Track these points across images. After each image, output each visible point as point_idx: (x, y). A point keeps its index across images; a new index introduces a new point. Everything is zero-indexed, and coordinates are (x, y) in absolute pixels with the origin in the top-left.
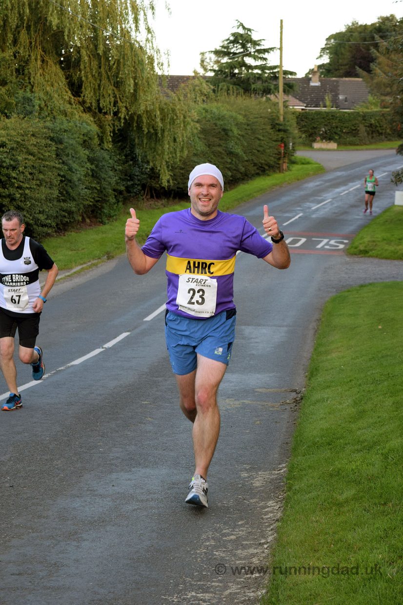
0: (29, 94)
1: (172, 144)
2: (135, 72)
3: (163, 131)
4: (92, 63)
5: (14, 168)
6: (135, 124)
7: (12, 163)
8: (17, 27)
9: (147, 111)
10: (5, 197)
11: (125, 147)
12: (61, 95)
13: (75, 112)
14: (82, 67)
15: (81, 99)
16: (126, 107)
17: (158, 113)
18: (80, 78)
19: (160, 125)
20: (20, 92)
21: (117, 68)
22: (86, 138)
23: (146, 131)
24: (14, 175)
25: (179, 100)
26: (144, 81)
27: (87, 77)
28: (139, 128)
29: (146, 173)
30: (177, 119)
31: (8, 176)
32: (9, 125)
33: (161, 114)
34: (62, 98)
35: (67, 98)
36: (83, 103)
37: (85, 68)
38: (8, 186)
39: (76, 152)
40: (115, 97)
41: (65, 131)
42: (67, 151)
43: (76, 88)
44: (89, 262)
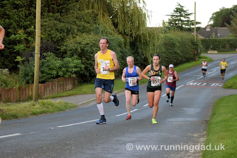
0: (98, 26)
1: (153, 47)
2: (139, 18)
3: (149, 41)
4: (122, 15)
5: (92, 53)
6: (138, 39)
7: (91, 51)
8: (94, 2)
9: (143, 34)
10: (88, 64)
11: (134, 48)
12: (110, 27)
13: (115, 34)
14: (118, 17)
15: (118, 29)
16: (135, 33)
17: (148, 34)
18: (117, 21)
19: (148, 39)
20: (95, 26)
21: (132, 17)
22: (119, 44)
23: (143, 41)
24: (92, 55)
25: (156, 29)
26: (142, 22)
27: (120, 21)
28: (140, 41)
29: (143, 59)
30: (155, 36)
31: (90, 56)
32: (90, 37)
33: (148, 35)
34: (110, 29)
35: (112, 29)
36: (119, 31)
37: (119, 17)
38: (89, 60)
39: (116, 48)
40: (131, 28)
41: (112, 40)
42: (112, 48)
43: (116, 25)
44: (121, 89)
